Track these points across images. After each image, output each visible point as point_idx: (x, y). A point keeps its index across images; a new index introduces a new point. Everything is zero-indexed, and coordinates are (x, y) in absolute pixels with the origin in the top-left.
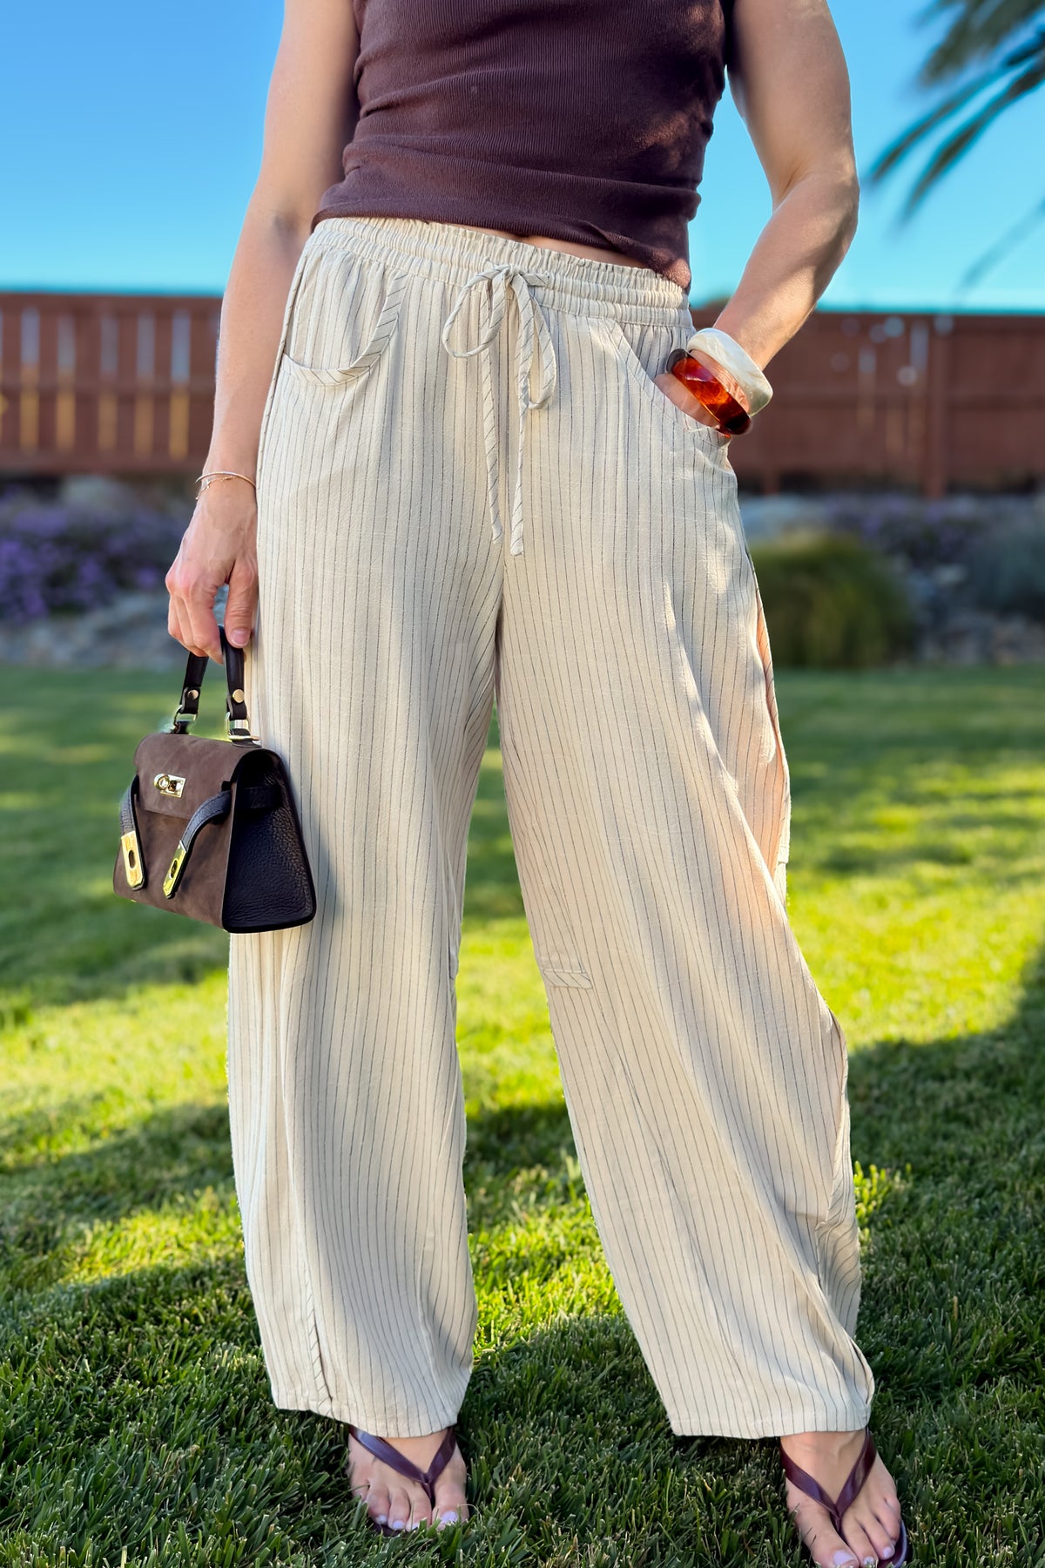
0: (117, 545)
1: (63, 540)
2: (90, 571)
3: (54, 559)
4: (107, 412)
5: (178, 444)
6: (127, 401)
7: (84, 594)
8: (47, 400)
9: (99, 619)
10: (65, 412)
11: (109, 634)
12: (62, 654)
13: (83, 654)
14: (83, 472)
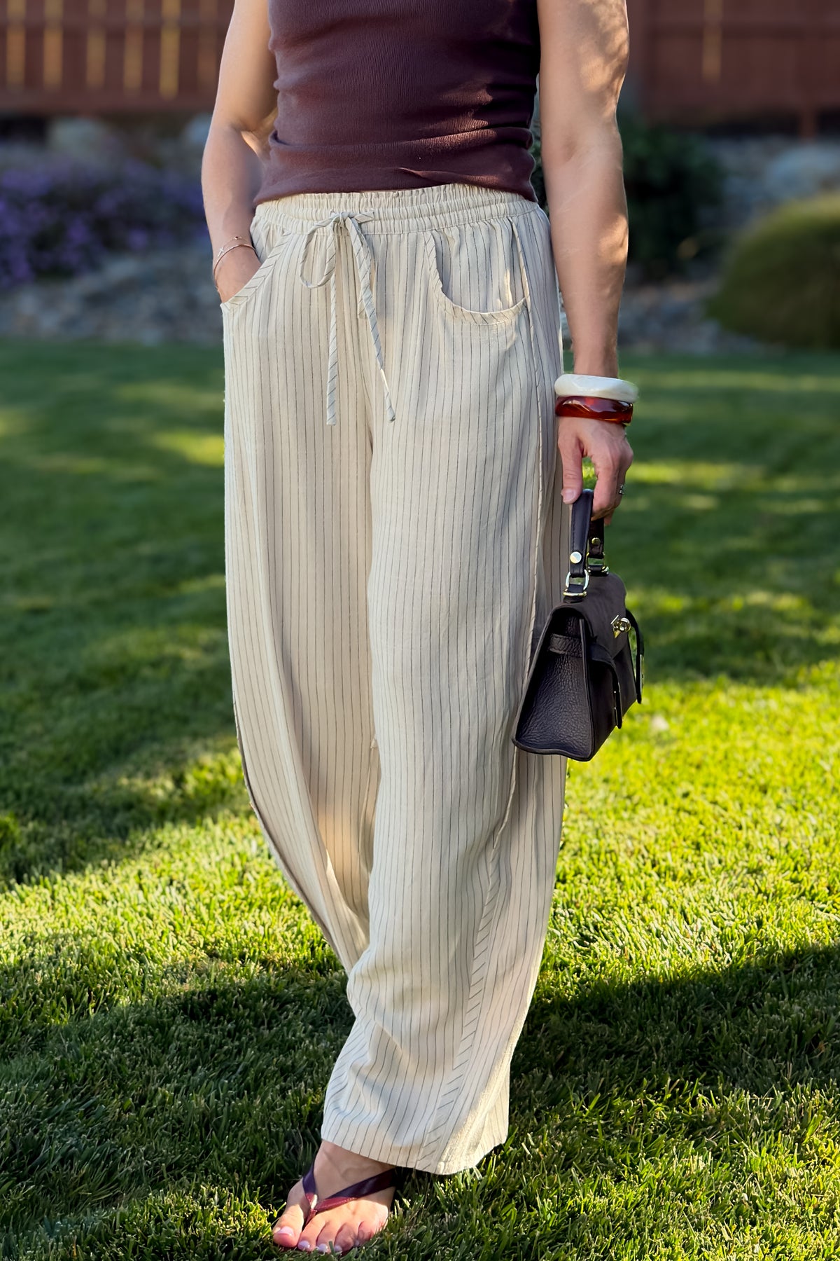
0: (108, 205)
1: (51, 198)
2: (79, 232)
3: (42, 218)
4: (96, 50)
5: (168, 81)
6: (116, 37)
7: (71, 257)
8: (34, 35)
9: (87, 283)
10: (53, 46)
11: (96, 300)
12: (49, 323)
13: (70, 323)
14: (71, 114)
